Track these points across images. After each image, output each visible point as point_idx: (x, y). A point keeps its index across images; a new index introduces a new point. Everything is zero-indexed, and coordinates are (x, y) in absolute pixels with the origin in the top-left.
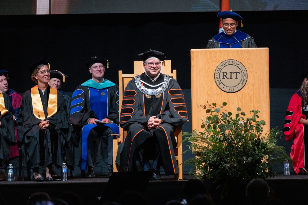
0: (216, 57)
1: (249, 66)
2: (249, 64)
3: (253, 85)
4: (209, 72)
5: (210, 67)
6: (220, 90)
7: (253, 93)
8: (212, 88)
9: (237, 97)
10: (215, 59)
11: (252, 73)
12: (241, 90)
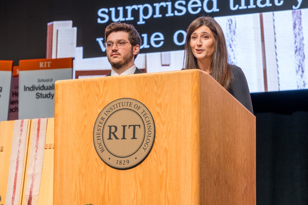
0: (97, 95)
1: (160, 112)
2: (160, 106)
3: (166, 151)
4: (85, 126)
5: (86, 115)
6: (104, 164)
7: (165, 170)
8: (88, 160)
9: (135, 177)
10: (97, 99)
11: (164, 125)
12: (143, 163)
